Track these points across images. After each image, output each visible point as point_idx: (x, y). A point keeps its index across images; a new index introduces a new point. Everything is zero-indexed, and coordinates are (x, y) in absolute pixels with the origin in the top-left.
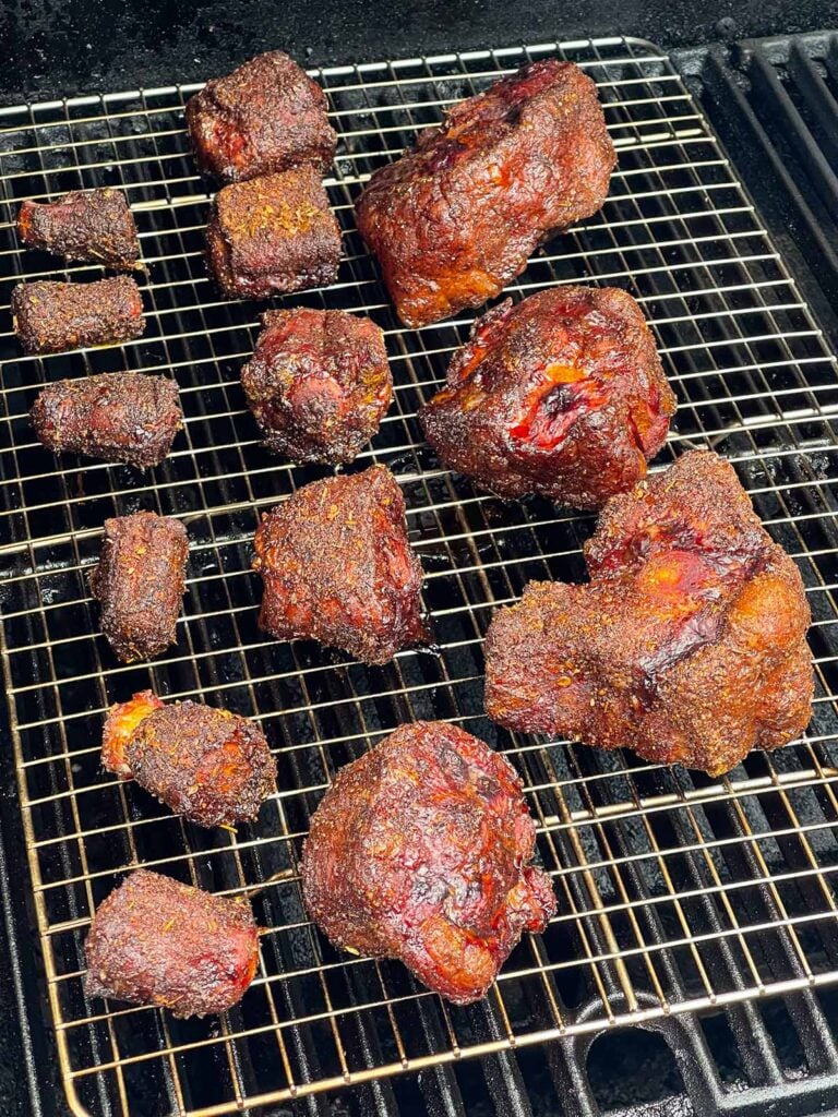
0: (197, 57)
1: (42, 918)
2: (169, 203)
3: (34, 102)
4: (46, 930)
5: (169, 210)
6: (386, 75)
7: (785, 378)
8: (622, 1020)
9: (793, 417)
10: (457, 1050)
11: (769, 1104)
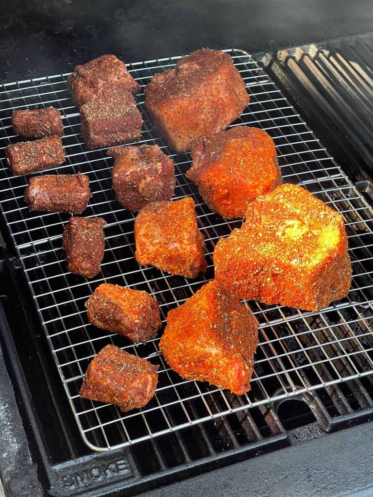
0: (69, 62)
1: (62, 377)
2: (65, 116)
3: (5, 83)
4: (65, 382)
5: (66, 119)
6: (143, 66)
7: (313, 166)
8: (291, 394)
9: (320, 180)
10: (230, 410)
11: (349, 420)
